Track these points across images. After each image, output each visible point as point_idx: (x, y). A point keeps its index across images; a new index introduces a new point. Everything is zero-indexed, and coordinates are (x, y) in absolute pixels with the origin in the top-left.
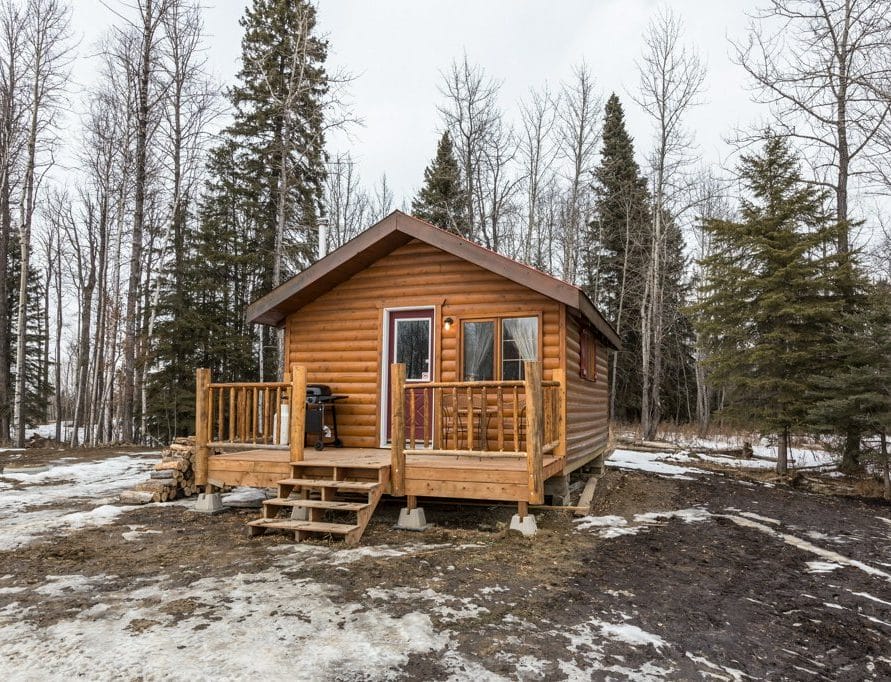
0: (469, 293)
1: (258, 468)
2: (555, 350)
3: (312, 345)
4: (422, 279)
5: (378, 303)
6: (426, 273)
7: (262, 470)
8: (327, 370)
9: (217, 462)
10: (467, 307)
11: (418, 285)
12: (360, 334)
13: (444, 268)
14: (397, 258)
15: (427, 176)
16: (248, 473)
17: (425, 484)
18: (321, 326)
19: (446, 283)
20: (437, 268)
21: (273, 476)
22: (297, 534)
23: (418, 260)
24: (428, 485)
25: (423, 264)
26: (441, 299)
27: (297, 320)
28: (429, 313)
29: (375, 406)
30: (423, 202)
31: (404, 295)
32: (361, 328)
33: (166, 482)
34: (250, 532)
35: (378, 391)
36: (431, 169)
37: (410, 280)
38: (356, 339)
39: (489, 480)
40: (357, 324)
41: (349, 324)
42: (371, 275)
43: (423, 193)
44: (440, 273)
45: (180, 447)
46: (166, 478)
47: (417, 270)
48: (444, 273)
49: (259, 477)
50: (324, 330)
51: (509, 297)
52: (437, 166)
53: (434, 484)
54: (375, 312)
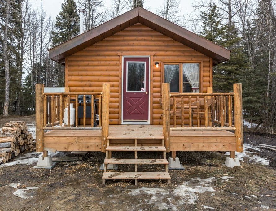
0: (167, 51)
1: (79, 141)
2: (208, 79)
3: (81, 73)
4: (143, 43)
5: (119, 53)
6: (145, 40)
7: (82, 141)
8: (90, 86)
9: (51, 138)
10: (166, 58)
11: (140, 45)
12: (109, 68)
13: (154, 39)
14: (129, 31)
15: (62, 7)
16: (72, 143)
17: (182, 145)
18: (86, 63)
19: (155, 46)
20: (150, 38)
21: (89, 144)
22: (136, 182)
23: (140, 33)
24: (184, 145)
25: (143, 35)
26: (153, 53)
27: (72, 59)
28: (146, 59)
29: (118, 104)
30: (61, 17)
31: (133, 50)
32: (109, 65)
33: (7, 149)
34: (104, 182)
35: (120, 96)
36: (64, 4)
37: (136, 42)
38: (107, 70)
39: (217, 142)
40: (107, 63)
41: (102, 63)
42: (115, 39)
43: (61, 14)
44: (152, 40)
45: (9, 128)
46: (6, 147)
47: (140, 38)
48: (154, 41)
49: (80, 146)
50: (88, 65)
51: (186, 54)
52: (67, 3)
53: (186, 145)
54: (118, 57)
